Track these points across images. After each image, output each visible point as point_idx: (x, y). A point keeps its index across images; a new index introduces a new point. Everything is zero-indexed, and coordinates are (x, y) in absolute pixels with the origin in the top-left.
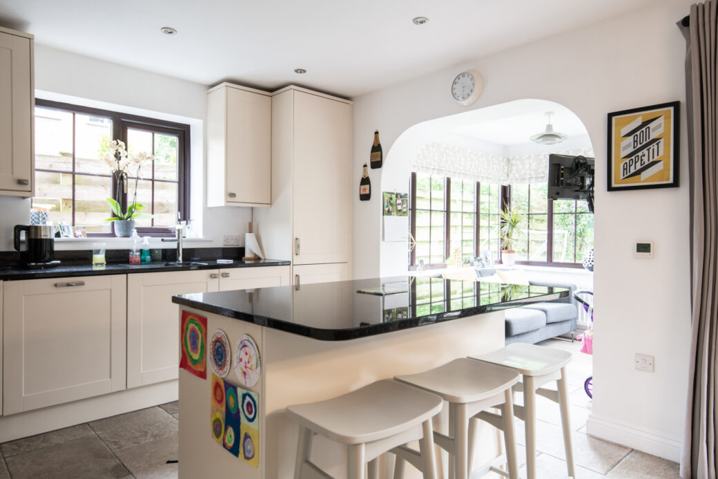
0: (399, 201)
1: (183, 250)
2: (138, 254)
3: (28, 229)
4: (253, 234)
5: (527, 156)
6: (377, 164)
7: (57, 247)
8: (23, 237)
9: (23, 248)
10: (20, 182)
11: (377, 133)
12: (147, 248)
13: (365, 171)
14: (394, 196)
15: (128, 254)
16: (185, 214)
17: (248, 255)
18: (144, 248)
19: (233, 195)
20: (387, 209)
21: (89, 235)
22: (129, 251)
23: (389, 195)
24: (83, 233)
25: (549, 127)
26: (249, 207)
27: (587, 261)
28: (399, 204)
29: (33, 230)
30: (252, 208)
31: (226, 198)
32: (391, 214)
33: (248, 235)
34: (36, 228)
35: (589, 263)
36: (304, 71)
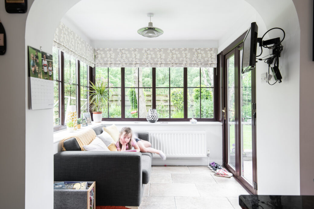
0: (45, 62)
5: (108, 49)
14: (40, 55)
20: (32, 69)
23: (36, 53)
25: (151, 24)
27: (150, 117)
28: (45, 66)
32: (37, 77)
35: (151, 118)
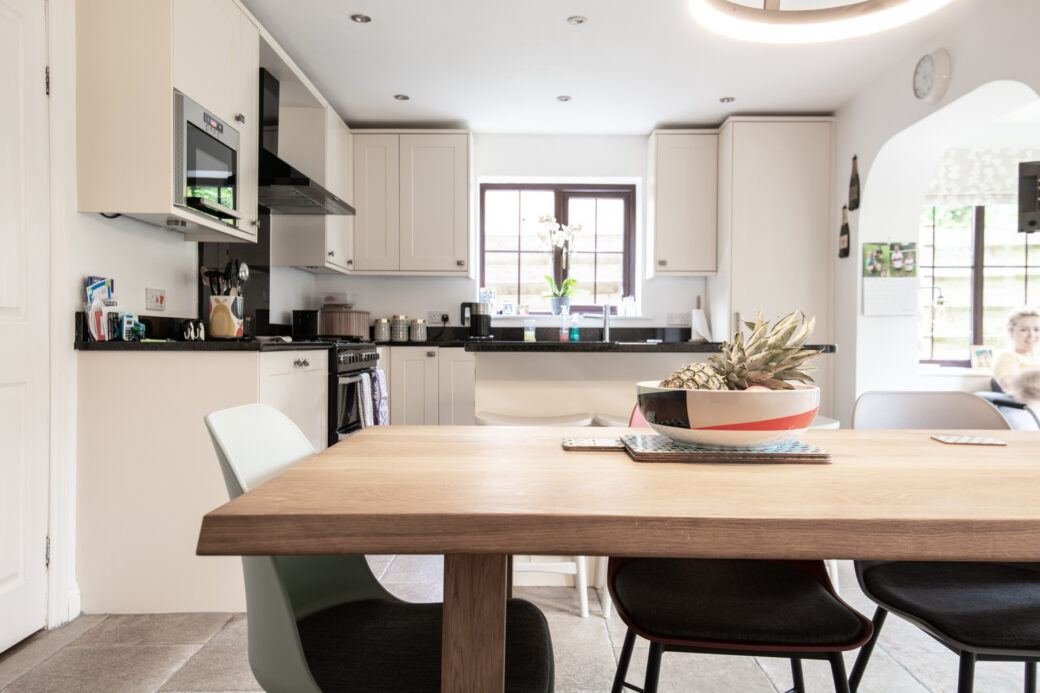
1: (611, 330)
2: (567, 332)
3: (470, 305)
4: (701, 311)
6: (855, 204)
7: (494, 324)
8: (467, 314)
9: (468, 324)
10: (459, 263)
11: (855, 158)
12: (576, 327)
13: (844, 217)
15: (558, 333)
16: (628, 289)
17: (694, 337)
18: (572, 326)
19: (662, 263)
20: (870, 268)
21: (531, 313)
22: (559, 329)
23: (877, 248)
24: (527, 312)
26: (702, 277)
28: (897, 260)
29: (474, 307)
30: (706, 278)
31: (655, 267)
32: (879, 275)
33: (695, 312)
34: (476, 304)
36: (733, 99)
